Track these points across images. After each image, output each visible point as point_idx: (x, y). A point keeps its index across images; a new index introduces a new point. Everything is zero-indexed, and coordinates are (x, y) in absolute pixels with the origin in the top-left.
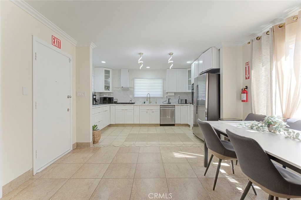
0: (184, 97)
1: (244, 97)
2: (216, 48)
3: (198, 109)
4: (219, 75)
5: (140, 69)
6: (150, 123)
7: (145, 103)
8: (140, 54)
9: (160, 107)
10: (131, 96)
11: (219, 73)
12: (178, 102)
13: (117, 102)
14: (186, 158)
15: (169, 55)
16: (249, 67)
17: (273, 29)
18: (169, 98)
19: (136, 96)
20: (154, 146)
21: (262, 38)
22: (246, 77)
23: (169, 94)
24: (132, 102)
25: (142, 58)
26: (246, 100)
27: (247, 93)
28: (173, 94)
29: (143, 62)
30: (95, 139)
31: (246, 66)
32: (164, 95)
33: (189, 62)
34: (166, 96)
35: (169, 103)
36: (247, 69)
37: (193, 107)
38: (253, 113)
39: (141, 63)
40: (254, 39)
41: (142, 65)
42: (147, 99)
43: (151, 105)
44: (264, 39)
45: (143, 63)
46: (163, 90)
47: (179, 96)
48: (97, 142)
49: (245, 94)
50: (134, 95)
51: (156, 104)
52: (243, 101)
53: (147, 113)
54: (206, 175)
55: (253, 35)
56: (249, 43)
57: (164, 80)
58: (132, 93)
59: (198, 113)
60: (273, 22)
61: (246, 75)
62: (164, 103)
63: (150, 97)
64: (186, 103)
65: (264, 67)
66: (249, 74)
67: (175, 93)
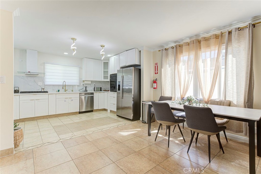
0: (99, 86)
1: (155, 85)
2: (138, 49)
3: (124, 95)
4: (140, 70)
5: (73, 55)
6: (69, 112)
7: (59, 91)
8: (73, 39)
9: (80, 95)
10: (40, 83)
11: (140, 68)
12: (93, 90)
13: (18, 91)
14: (132, 134)
15: (102, 46)
16: (157, 66)
17: (176, 46)
18: (85, 86)
19: (47, 83)
20: (96, 132)
21: (169, 50)
22: (155, 72)
23: (86, 82)
24: (45, 90)
25: (75, 44)
26: (156, 87)
27: (156, 83)
28: (90, 83)
29: (76, 48)
30: (18, 141)
31: (156, 66)
32: (80, 83)
33: (109, 56)
34: (82, 84)
35: (86, 91)
36: (156, 67)
37: (116, 94)
38: (163, 96)
39: (74, 49)
40: (164, 49)
41: (75, 52)
42: (63, 87)
43: (67, 93)
44: (170, 51)
45: (76, 50)
46: (80, 78)
47: (94, 84)
48: (18, 146)
49: (156, 84)
50: (44, 83)
51: (72, 92)
52: (154, 88)
53: (65, 101)
54: (156, 141)
55: (162, 46)
56: (160, 51)
57: (81, 68)
58: (43, 80)
59: (124, 98)
60: (175, 42)
61: (155, 71)
62: (80, 90)
63: (66, 85)
64: (101, 91)
65: (170, 68)
66: (157, 71)
67: (92, 81)
